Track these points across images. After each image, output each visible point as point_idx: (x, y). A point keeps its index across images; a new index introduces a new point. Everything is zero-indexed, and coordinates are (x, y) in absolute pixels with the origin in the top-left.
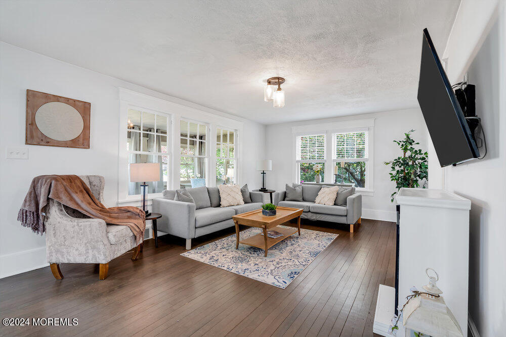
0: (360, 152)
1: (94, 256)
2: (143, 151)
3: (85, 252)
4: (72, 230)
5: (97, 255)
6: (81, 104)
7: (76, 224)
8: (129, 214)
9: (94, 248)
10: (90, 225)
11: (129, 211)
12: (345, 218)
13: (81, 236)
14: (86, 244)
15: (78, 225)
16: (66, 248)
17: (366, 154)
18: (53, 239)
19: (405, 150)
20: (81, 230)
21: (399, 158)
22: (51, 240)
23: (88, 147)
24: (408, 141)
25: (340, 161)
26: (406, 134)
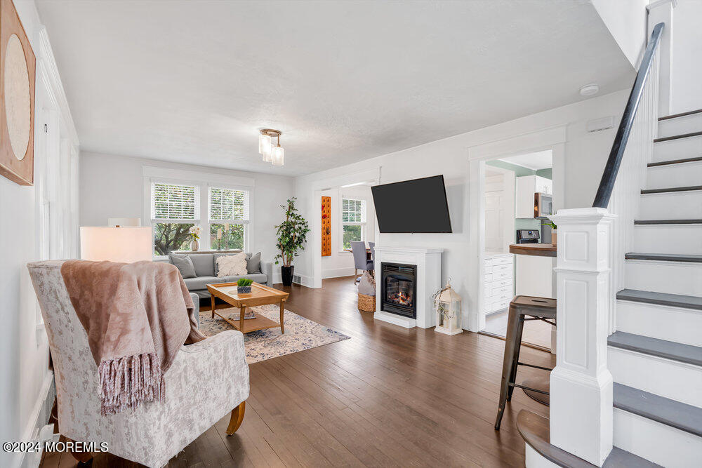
3: (226, 396)
4: (207, 365)
5: (241, 390)
9: (237, 380)
13: (221, 369)
14: (227, 380)
17: (247, 215)
19: (288, 214)
20: (221, 357)
24: (291, 207)
25: (217, 221)
26: (288, 201)
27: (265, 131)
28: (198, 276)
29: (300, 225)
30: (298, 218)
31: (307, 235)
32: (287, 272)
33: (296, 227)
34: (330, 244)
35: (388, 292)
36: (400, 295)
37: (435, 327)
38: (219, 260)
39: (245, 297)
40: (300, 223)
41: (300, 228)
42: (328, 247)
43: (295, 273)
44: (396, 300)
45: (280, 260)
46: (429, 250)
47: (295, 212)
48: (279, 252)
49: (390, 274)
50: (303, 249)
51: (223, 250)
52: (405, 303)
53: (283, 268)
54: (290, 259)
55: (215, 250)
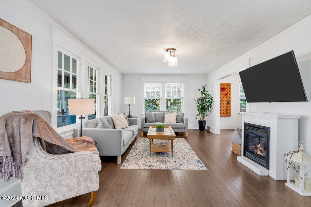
0: (179, 94)
1: (87, 187)
2: (64, 87)
3: (76, 186)
4: (61, 167)
5: (90, 185)
6: (25, 34)
7: (65, 160)
8: (85, 144)
9: (86, 179)
10: (83, 157)
11: (85, 141)
12: (184, 129)
13: (72, 171)
14: (77, 178)
15: (68, 161)
16: (53, 188)
17: (182, 95)
18: (34, 183)
19: (202, 94)
20: (72, 165)
21: (200, 98)
22: (31, 185)
23: (29, 81)
24: (204, 90)
25: (169, 98)
26: (203, 87)
27: (167, 50)
28: (156, 121)
29: (209, 99)
30: (208, 95)
31: (213, 104)
32: (202, 124)
33: (207, 100)
34: (230, 110)
35: (249, 144)
36: (259, 146)
37: (285, 181)
38: (166, 116)
39: (159, 134)
40: (209, 98)
41: (209, 101)
42: (229, 111)
43: (207, 124)
44: (255, 151)
45: (198, 117)
46: (279, 116)
47: (206, 92)
48: (198, 113)
49: (251, 132)
50: (211, 112)
51: (170, 111)
52: (262, 155)
53: (199, 121)
54: (204, 117)
55: (167, 111)
